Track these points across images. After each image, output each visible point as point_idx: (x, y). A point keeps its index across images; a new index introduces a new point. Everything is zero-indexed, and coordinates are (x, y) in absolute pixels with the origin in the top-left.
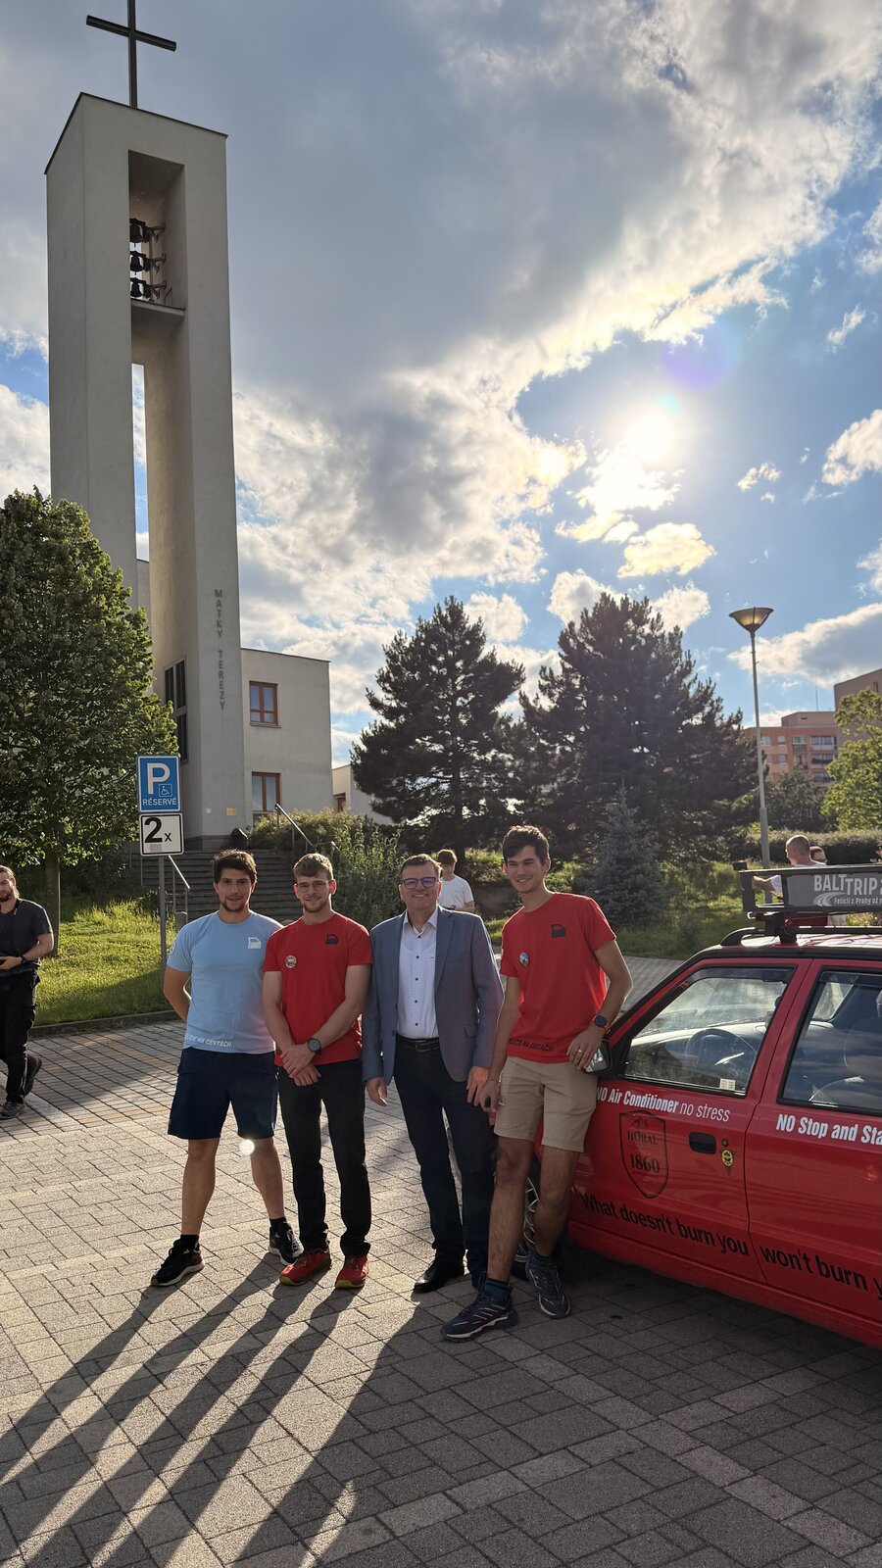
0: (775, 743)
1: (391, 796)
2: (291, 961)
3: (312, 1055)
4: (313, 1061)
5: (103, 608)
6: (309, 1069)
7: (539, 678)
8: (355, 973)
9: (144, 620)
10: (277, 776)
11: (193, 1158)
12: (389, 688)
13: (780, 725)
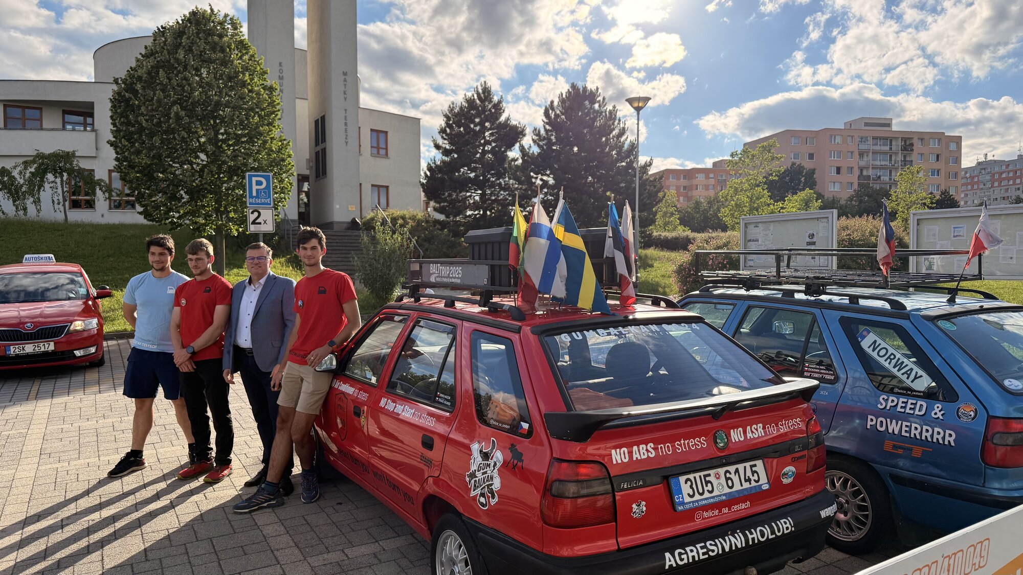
0: (707, 178)
1: (444, 203)
2: (184, 302)
3: (189, 355)
4: (191, 358)
5: (247, 81)
6: (187, 363)
7: (532, 134)
8: (220, 310)
9: (276, 89)
10: (387, 187)
11: (139, 408)
12: (445, 137)
13: (712, 167)
